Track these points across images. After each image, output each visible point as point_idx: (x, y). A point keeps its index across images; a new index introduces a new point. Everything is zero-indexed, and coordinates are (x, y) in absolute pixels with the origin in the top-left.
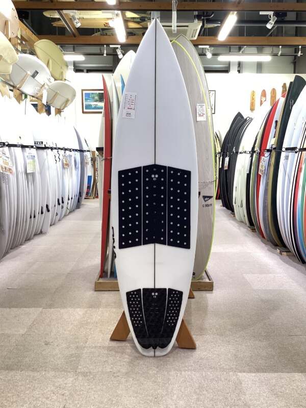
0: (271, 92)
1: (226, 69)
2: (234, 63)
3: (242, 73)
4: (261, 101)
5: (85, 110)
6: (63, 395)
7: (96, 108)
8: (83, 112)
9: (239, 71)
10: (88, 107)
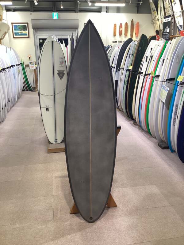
0: (125, 25)
1: (99, 10)
2: (104, 7)
3: (108, 13)
4: (120, 30)
5: (15, 36)
7: (21, 34)
8: (14, 37)
10: (16, 34)
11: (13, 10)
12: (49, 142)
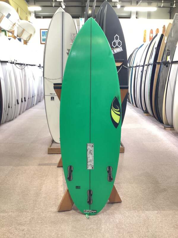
0: (156, 31)
1: (129, 16)
2: (134, 12)
4: (150, 36)
5: (42, 42)
6: (23, 230)
9: (137, 18)
10: (44, 40)
11: (42, 17)
12: (53, 141)
